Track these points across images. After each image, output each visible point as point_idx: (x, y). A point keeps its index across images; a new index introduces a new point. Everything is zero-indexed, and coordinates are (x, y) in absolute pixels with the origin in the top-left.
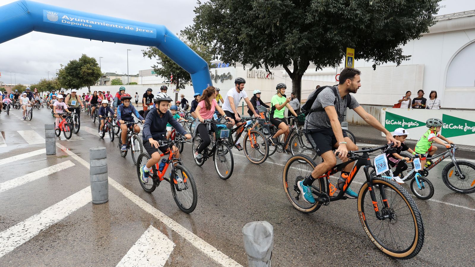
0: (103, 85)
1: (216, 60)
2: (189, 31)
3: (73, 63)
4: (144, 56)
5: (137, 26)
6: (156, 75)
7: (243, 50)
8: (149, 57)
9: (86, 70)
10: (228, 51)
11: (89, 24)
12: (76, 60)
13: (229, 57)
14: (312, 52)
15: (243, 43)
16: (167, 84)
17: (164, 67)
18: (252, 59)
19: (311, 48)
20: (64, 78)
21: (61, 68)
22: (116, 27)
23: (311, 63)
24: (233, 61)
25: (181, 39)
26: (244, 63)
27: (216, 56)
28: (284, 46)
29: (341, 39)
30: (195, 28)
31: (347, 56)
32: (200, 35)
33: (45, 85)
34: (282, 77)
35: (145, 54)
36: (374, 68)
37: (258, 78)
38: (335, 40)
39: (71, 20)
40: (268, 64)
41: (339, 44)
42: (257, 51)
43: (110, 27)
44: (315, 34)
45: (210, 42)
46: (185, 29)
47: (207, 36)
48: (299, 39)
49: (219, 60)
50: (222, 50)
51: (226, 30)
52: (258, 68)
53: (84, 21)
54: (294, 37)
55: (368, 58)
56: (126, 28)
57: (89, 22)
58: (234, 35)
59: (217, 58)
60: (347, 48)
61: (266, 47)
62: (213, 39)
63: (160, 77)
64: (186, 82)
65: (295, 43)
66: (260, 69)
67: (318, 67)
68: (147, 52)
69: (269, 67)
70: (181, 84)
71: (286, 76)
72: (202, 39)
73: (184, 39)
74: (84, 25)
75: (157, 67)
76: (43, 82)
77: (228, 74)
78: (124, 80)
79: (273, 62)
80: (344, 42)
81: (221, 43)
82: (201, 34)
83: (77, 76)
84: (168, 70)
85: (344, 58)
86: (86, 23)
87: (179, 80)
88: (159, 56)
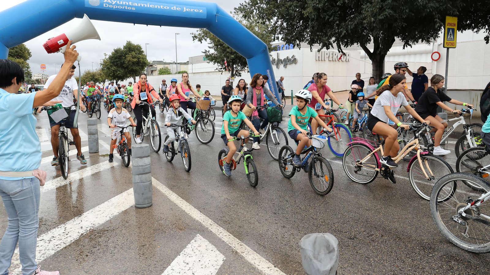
0: (150, 75)
1: (276, 41)
2: (244, 8)
3: (117, 52)
4: (193, 40)
5: (184, 6)
6: (208, 61)
7: (310, 27)
8: (199, 41)
9: (131, 59)
10: (291, 29)
11: (132, 7)
12: (121, 48)
13: (292, 37)
14: (397, 26)
15: (309, 19)
16: (220, 71)
17: (216, 52)
18: (320, 38)
19: (396, 20)
20: (108, 68)
21: (105, 58)
22: (162, 8)
23: (397, 40)
24: (298, 42)
25: (235, 18)
26: (311, 43)
27: (276, 36)
28: (361, 19)
29: (437, 5)
30: (251, 4)
31: (447, 27)
32: (258, 12)
33: (89, 77)
34: (359, 58)
35: (195, 37)
36: (486, 41)
37: (329, 61)
38: (429, 8)
39: (113, 4)
40: (341, 44)
41: (435, 12)
42: (327, 28)
43: (154, 8)
44: (401, 2)
45: (269, 20)
46: (240, 6)
47: (266, 12)
48: (380, 9)
49: (280, 41)
50: (284, 29)
51: (289, 4)
52: (328, 48)
53: (127, 4)
54: (374, 7)
55: (478, 28)
56: (172, 8)
57: (133, 4)
58: (298, 10)
59: (278, 38)
60: (447, 17)
61: (338, 22)
62: (272, 16)
63: (212, 63)
64: (242, 68)
65: (375, 15)
66: (331, 50)
67: (407, 44)
68: (197, 35)
69: (342, 47)
70: (236, 71)
71: (365, 58)
72: (260, 17)
73: (238, 18)
74: (127, 8)
75: (209, 52)
76: (87, 73)
77: (292, 58)
78: (173, 68)
79: (348, 40)
80: (442, 10)
81: (283, 21)
82: (259, 10)
83: (122, 66)
84: (221, 55)
85: (443, 31)
86: (129, 6)
87: (234, 66)
88: (210, 39)
